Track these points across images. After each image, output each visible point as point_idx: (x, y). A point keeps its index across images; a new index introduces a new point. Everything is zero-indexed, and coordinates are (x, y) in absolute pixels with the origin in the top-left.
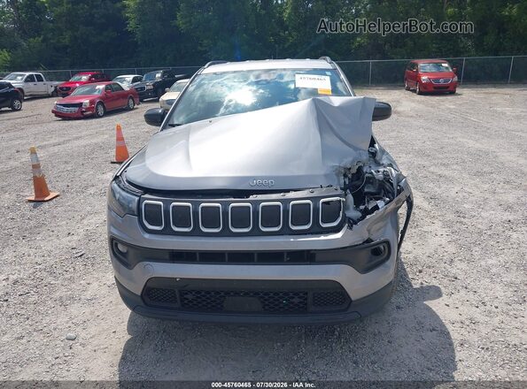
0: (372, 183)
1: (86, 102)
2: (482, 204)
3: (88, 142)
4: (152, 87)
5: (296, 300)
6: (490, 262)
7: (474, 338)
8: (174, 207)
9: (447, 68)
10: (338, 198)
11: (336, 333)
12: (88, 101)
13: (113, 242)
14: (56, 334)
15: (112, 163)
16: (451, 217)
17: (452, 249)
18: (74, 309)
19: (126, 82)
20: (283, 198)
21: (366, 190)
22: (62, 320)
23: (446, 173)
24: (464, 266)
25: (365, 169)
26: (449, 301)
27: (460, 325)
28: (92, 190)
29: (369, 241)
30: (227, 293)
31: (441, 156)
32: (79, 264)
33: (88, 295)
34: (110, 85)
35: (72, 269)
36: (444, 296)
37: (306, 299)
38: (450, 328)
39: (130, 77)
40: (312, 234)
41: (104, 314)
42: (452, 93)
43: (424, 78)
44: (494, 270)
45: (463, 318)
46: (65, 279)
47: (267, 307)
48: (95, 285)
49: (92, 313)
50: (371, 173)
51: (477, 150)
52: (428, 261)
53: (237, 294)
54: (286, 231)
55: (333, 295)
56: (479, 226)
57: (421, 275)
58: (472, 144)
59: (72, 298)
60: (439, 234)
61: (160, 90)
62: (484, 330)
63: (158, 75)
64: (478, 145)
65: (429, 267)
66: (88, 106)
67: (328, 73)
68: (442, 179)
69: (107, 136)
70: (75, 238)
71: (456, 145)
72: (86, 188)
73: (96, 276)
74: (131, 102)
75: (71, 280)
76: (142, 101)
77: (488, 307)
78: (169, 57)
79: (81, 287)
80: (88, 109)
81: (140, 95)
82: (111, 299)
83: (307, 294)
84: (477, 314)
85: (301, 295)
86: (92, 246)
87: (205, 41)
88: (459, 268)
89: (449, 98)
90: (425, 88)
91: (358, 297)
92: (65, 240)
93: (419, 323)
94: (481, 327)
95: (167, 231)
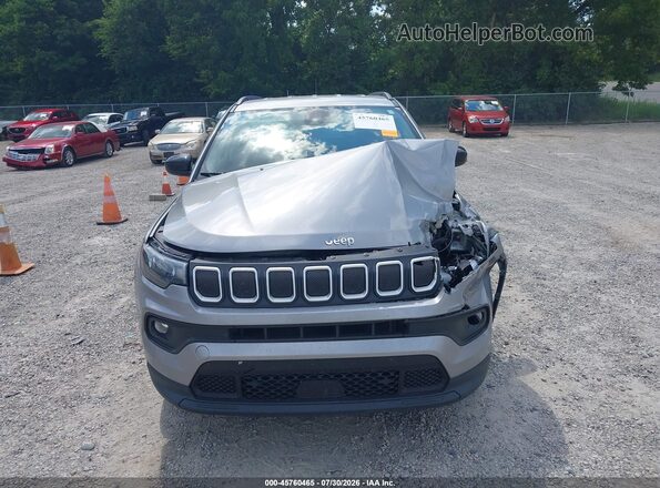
0: (459, 240)
1: (50, 147)
2: (561, 263)
3: (60, 198)
4: (136, 128)
5: (386, 381)
6: (582, 329)
7: (581, 417)
8: (234, 273)
9: (496, 106)
10: (431, 258)
11: (423, 420)
12: (52, 146)
13: (150, 320)
14: (66, 443)
15: (99, 224)
16: (529, 279)
17: (537, 316)
18: (85, 411)
19: (101, 121)
20: (367, 258)
21: (452, 248)
22: (71, 426)
23: (515, 228)
24: (554, 334)
25: (450, 224)
26: (546, 376)
27: (562, 403)
28: (78, 260)
29: (466, 307)
30: (302, 377)
31: (505, 209)
32: (80, 354)
33: (100, 391)
34: (81, 125)
35: (71, 361)
36: (539, 371)
37: (397, 379)
38: (553, 406)
39: (106, 116)
40: (404, 300)
41: (126, 414)
42: (505, 135)
43: (472, 118)
44: (588, 338)
45: (565, 394)
46: (65, 374)
47: (350, 392)
48: (107, 378)
49: (109, 415)
50: (459, 228)
51: (545, 201)
52: (513, 331)
53: (314, 377)
54: (373, 299)
55: (429, 373)
56: (563, 289)
57: (508, 348)
58: (537, 194)
59: (78, 397)
60: (520, 299)
61: (146, 132)
62: (591, 407)
63: (144, 113)
64: (544, 196)
65: (516, 338)
66: (53, 151)
67: (391, 112)
68: (512, 236)
69: (84, 191)
70: (67, 320)
71: (520, 196)
72: (70, 256)
73: (106, 367)
74: (109, 146)
75: (73, 374)
76: (122, 145)
77: (590, 381)
78: (156, 91)
79: (87, 383)
80: (53, 156)
81: (121, 139)
82: (131, 395)
83: (398, 373)
84: (579, 388)
85: (392, 374)
86: (92, 330)
87: (203, 72)
88: (549, 337)
89: (502, 140)
90: (473, 129)
91: (457, 374)
92: (54, 324)
93: (516, 403)
94: (587, 404)
95: (226, 304)
